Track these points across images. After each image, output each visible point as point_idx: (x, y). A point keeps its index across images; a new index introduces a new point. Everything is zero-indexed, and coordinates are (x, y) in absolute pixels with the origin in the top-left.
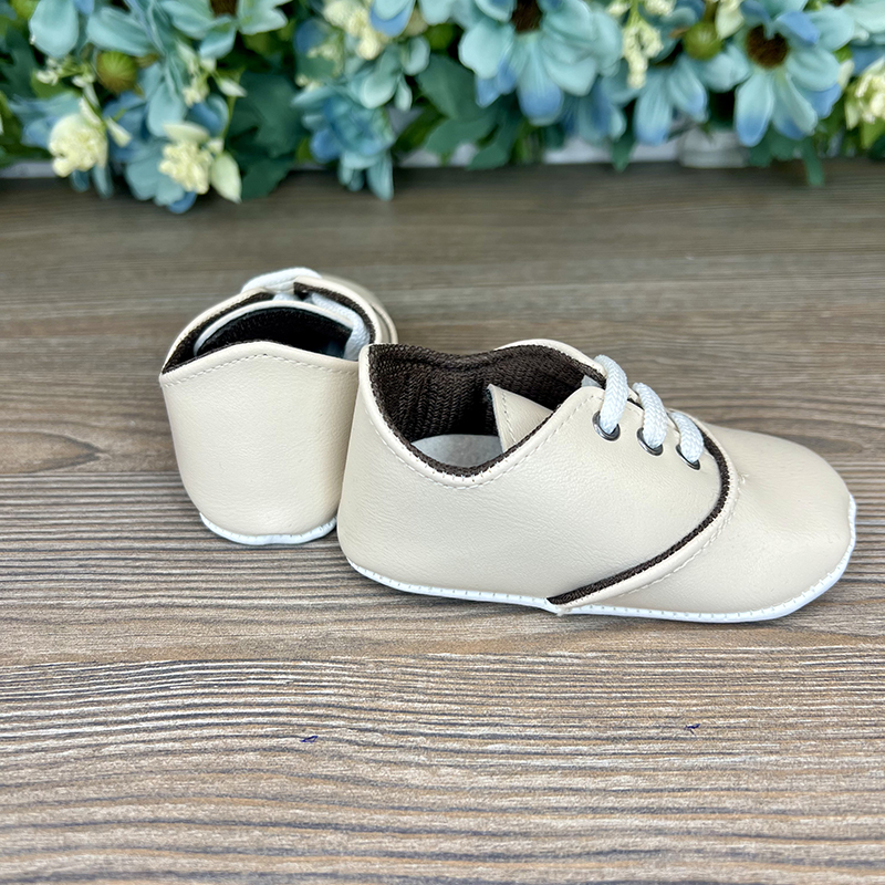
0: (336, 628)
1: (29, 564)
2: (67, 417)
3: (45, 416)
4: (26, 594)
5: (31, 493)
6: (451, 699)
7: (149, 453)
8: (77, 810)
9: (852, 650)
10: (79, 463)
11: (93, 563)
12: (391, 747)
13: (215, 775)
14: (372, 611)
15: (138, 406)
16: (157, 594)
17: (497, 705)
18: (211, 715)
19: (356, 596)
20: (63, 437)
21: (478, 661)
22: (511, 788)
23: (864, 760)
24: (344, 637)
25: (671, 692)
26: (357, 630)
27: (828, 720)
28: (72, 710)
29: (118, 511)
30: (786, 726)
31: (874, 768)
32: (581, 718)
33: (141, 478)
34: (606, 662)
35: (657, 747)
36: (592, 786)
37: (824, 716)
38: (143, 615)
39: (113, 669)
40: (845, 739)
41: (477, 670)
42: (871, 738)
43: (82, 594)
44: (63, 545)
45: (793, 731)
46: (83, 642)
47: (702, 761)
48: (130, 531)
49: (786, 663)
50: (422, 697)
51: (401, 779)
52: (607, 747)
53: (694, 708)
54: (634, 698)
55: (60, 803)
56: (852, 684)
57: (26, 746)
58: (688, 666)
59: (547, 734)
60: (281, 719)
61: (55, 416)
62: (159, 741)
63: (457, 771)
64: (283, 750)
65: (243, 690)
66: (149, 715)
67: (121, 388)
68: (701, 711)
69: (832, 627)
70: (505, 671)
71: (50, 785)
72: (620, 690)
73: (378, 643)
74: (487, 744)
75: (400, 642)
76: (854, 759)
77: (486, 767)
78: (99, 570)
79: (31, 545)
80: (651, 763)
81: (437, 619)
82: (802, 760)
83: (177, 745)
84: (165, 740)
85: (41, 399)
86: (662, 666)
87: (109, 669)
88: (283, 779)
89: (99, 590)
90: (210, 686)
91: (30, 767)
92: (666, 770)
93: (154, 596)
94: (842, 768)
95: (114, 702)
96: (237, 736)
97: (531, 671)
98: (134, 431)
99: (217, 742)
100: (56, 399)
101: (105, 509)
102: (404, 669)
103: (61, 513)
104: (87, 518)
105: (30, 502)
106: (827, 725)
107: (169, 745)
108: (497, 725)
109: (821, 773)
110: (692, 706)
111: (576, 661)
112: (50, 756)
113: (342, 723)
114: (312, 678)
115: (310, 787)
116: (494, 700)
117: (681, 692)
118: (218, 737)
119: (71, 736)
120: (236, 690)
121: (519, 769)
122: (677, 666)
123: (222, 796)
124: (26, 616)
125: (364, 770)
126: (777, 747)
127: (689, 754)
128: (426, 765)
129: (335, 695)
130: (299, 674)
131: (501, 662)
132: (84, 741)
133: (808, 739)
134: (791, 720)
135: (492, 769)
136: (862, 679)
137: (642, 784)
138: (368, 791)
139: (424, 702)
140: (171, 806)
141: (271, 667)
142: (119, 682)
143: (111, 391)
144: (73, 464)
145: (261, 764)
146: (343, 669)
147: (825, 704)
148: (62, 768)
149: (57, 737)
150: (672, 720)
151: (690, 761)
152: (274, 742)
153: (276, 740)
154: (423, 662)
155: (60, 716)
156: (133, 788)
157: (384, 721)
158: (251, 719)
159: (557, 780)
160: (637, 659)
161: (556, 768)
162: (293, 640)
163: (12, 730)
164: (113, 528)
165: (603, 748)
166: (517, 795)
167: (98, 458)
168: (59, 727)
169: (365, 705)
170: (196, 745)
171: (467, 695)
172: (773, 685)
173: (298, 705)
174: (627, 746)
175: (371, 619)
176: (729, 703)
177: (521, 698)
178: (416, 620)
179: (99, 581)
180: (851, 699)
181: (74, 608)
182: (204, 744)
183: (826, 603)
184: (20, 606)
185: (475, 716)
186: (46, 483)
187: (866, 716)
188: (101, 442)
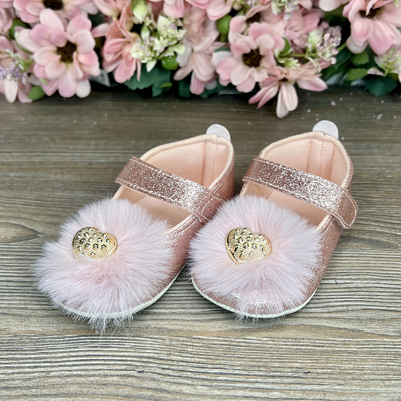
0: (152, 322)
1: (10, 288)
2: (22, 215)
3: (11, 214)
4: (10, 302)
5: (8, 253)
6: (202, 357)
8: (41, 399)
9: (381, 341)
10: (30, 239)
12: (176, 376)
13: (100, 386)
14: (168, 316)
15: (57, 211)
17: (223, 360)
18: (97, 360)
19: (161, 308)
20: (21, 225)
21: (215, 340)
22: (228, 396)
23: (379, 389)
24: (156, 327)
25: (299, 357)
26: (161, 324)
27: (366, 371)
28: (35, 356)
30: (347, 374)
31: (383, 393)
32: (259, 367)
34: (272, 342)
35: (291, 380)
36: (262, 396)
37: (365, 370)
39: (53, 338)
40: (372, 380)
41: (214, 344)
42: (384, 380)
43: (36, 303)
44: (25, 279)
45: (350, 376)
46: (38, 325)
47: (310, 387)
49: (350, 346)
50: (190, 355)
51: (181, 390)
52: (270, 380)
53: (309, 365)
54: (283, 359)
55: (33, 396)
56: (378, 357)
57: (17, 371)
58: (307, 345)
59: (244, 373)
60: (128, 363)
61: (16, 215)
62: (75, 371)
63: (205, 388)
64: (129, 376)
65: (111, 349)
66: (70, 359)
67: (47, 201)
68: (312, 366)
69: (373, 331)
70: (227, 345)
71: (28, 388)
72: (277, 355)
73: (171, 330)
74: (218, 376)
75: (180, 330)
76: (375, 389)
77: (217, 386)
79: (10, 279)
80: (288, 387)
81: (197, 321)
82: (353, 388)
83: (83, 373)
84: (77, 370)
85: (9, 205)
86: (296, 345)
87: (51, 338)
88: (130, 389)
89: (43, 301)
90: (96, 347)
91: (19, 380)
92: (294, 390)
94: (370, 392)
95: (54, 353)
96: (109, 370)
97: (238, 346)
99: (100, 372)
100: (16, 205)
102: (182, 343)
103: (23, 264)
105: (8, 258)
106: (365, 374)
108: (222, 368)
109: (360, 394)
110: (308, 363)
111: (258, 342)
112: (27, 376)
113: (155, 365)
114: (141, 345)
115: (141, 392)
116: (221, 358)
117: (304, 357)
118: (100, 370)
119: (36, 367)
120: (108, 349)
121: (231, 388)
122: (303, 345)
123: (103, 395)
124: (11, 312)
125: (164, 386)
126: (343, 382)
127: (305, 384)
128: (191, 385)
129: (152, 353)
130: (135, 343)
131: (225, 341)
132: (41, 369)
133: (356, 380)
134: (350, 371)
135: (220, 387)
136: (383, 354)
137: (284, 396)
138: (166, 395)
139: (191, 357)
140: (81, 399)
141: (123, 339)
142: (56, 344)
143: (42, 202)
144: (27, 240)
145: (120, 382)
146: (155, 342)
147: (366, 365)
148: (33, 381)
149: (29, 367)
150: (298, 369)
151: (305, 387)
152: (125, 372)
153: (126, 372)
154: (191, 340)
155: (30, 358)
156: (65, 390)
157: (173, 365)
158: (115, 362)
159: (247, 393)
160: (285, 342)
161: (247, 388)
162: (133, 327)
163: (10, 363)
165: (268, 380)
166: (230, 399)
167: (38, 237)
168: (30, 363)
169: (165, 358)
170: (91, 373)
171: (210, 355)
172: (344, 356)
173: (135, 357)
174: (278, 380)
175: (168, 319)
176: (324, 363)
177: (234, 357)
178: (188, 321)
180: (377, 363)
181: (33, 309)
182: (94, 372)
183: (372, 320)
184: (8, 308)
185: (213, 364)
186: (15, 248)
187: (383, 371)
188: (39, 229)
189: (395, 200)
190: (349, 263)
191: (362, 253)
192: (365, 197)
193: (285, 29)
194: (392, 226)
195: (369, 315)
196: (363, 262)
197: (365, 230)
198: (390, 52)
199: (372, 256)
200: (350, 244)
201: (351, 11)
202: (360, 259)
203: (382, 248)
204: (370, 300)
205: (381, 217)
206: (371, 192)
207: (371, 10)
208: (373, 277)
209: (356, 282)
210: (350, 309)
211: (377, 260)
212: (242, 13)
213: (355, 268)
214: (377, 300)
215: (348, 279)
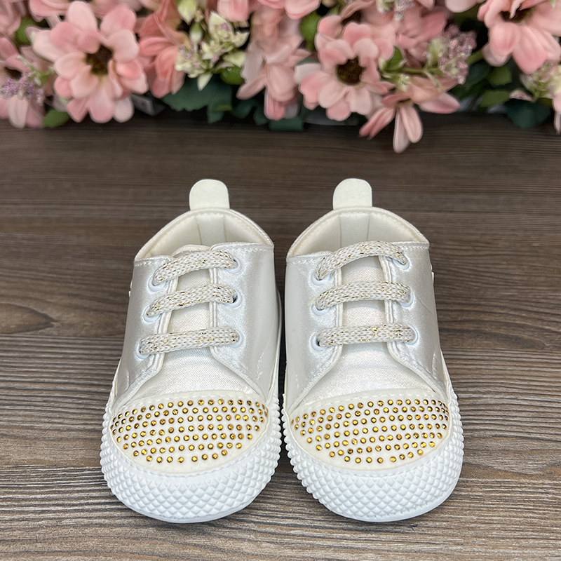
1: (11, 398)
2: (31, 294)
3: (15, 292)
4: (11, 419)
5: (10, 349)
6: (271, 501)
7: (86, 324)
8: (48, 557)
9: (516, 483)
10: (41, 329)
11: (52, 399)
12: (234, 528)
13: (129, 540)
16: (92, 422)
17: (298, 506)
20: (27, 309)
21: (289, 477)
22: (303, 557)
23: (512, 552)
28: (43, 496)
29: (67, 364)
30: (469, 528)
31: (517, 557)
33: (80, 342)
35: (391, 537)
36: (351, 559)
37: (493, 523)
38: (84, 436)
39: (67, 471)
40: (503, 538)
41: (288, 484)
42: (518, 538)
43: (46, 420)
44: (33, 386)
45: (473, 532)
46: (48, 452)
47: (417, 547)
48: (75, 379)
49: (474, 489)
51: (239, 549)
52: (362, 535)
55: (38, 552)
56: (512, 505)
57: (16, 517)
59: (327, 525)
61: (23, 293)
62: (96, 518)
63: (272, 545)
64: (170, 527)
66: (90, 501)
67: (66, 275)
69: (506, 467)
71: (31, 541)
74: (291, 530)
76: (506, 551)
77: (289, 544)
78: (57, 405)
79: (12, 385)
80: (386, 547)
82: (476, 550)
83: (107, 521)
84: (99, 517)
85: (13, 280)
87: (64, 471)
88: (170, 545)
89: (56, 418)
91: (19, 530)
92: (395, 551)
93: (91, 424)
94: (498, 556)
95: (68, 492)
98: (76, 307)
99: (130, 520)
100: (23, 280)
101: (58, 362)
104: (47, 368)
105: (10, 355)
106: (493, 529)
107: (102, 521)
108: (297, 518)
109: (486, 558)
112: (31, 524)
115: (185, 551)
116: (296, 503)
118: (131, 517)
119: (43, 512)
121: (309, 546)
123: (133, 553)
124: (11, 433)
125: (217, 542)
126: (462, 541)
127: (410, 543)
128: (254, 541)
132: (51, 515)
133: (481, 537)
134: (473, 525)
135: (293, 545)
136: (519, 501)
137: (380, 559)
138: (219, 555)
140: (103, 558)
143: (59, 276)
144: (37, 329)
145: (157, 535)
147: (494, 516)
148: (38, 532)
149: (34, 512)
151: (410, 547)
155: (36, 499)
156: (81, 546)
159: (330, 554)
161: (330, 547)
163: (8, 506)
164: (64, 376)
165: (359, 536)
167: (52, 326)
168: (35, 506)
170: (118, 521)
171: (281, 499)
172: (464, 503)
174: (374, 535)
176: (437, 513)
179: (56, 412)
180: (510, 514)
181: (41, 430)
182: (122, 521)
183: (505, 451)
184: (7, 427)
185: (285, 512)
186: (19, 341)
187: (517, 525)
188: (54, 314)
189: (543, 279)
190: (477, 369)
191: (495, 355)
192: (502, 273)
193: (397, 34)
194: (537, 316)
195: (501, 444)
196: (496, 367)
197: (500, 322)
198: (543, 69)
199: (509, 359)
200: (479, 342)
201: (488, 13)
202: (492, 363)
203: (523, 348)
204: (503, 423)
205: (523, 303)
206: (510, 267)
207: (518, 11)
208: (510, 389)
209: (484, 396)
210: (476, 435)
211: (515, 366)
212: (335, 10)
213: (484, 377)
214: (513, 423)
215: (474, 393)
